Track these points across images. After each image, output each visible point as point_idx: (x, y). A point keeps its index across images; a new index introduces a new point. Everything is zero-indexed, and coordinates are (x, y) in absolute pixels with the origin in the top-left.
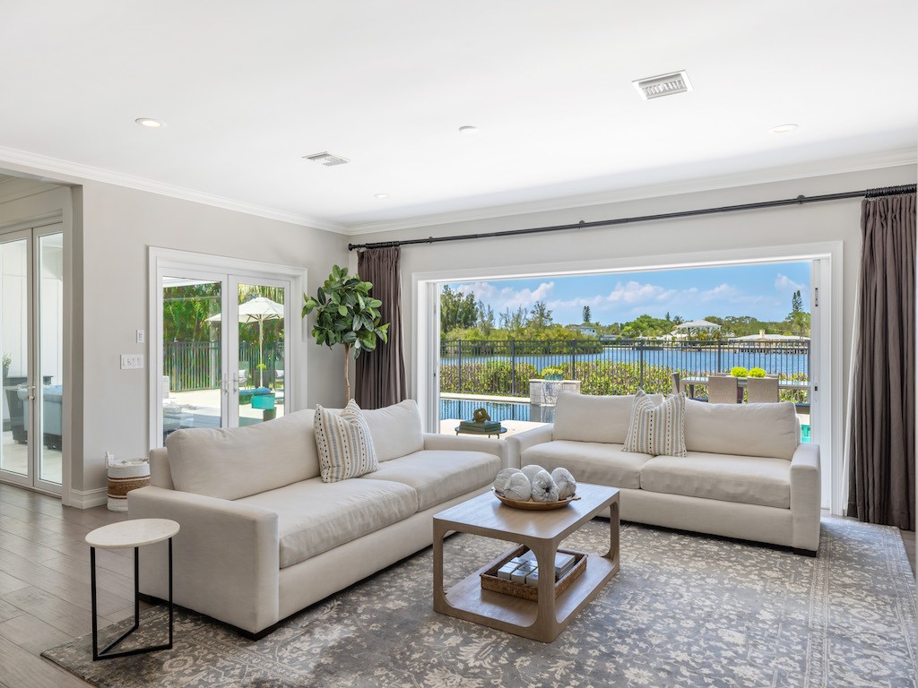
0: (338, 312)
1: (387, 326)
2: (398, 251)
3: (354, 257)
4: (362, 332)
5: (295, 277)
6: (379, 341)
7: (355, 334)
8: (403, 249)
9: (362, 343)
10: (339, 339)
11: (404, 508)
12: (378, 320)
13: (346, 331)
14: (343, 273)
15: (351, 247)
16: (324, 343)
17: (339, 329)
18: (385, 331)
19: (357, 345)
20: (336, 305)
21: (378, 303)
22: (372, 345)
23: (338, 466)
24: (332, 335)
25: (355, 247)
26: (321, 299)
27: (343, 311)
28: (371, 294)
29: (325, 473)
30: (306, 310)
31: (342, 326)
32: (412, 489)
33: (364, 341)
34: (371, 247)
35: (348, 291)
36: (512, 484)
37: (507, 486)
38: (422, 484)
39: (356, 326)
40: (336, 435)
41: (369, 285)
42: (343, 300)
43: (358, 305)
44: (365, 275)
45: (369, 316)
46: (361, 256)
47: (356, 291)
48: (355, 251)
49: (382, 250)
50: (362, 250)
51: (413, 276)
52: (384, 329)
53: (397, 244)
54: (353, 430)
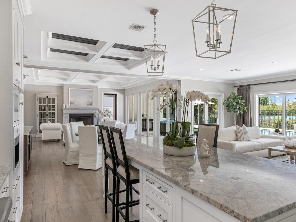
0: (233, 104)
1: (247, 107)
2: (250, 87)
3: (236, 89)
4: (240, 109)
5: (220, 95)
6: (244, 111)
7: (237, 109)
8: (251, 86)
9: (240, 112)
10: (233, 111)
11: (259, 148)
12: (244, 106)
13: (235, 109)
14: (234, 94)
15: (235, 87)
16: (229, 112)
17: (233, 108)
18: (246, 109)
19: (238, 112)
20: (233, 102)
21: (244, 101)
22: (242, 112)
23: (242, 138)
24: (232, 110)
25: (236, 86)
26: (228, 101)
27: (235, 104)
28: (241, 99)
29: (239, 140)
30: (224, 103)
31: (234, 107)
32: (261, 144)
33: (240, 111)
34: (241, 86)
35: (235, 98)
36: (288, 143)
37: (287, 143)
38: (263, 143)
39: (238, 107)
40: (241, 132)
41: (241, 96)
42: (234, 101)
43: (238, 102)
44: (239, 94)
45: (241, 105)
46: (238, 89)
47: (237, 98)
48: (236, 88)
49: (244, 87)
50: (238, 87)
51: (254, 93)
52: (246, 108)
53: (249, 85)
54: (245, 131)
